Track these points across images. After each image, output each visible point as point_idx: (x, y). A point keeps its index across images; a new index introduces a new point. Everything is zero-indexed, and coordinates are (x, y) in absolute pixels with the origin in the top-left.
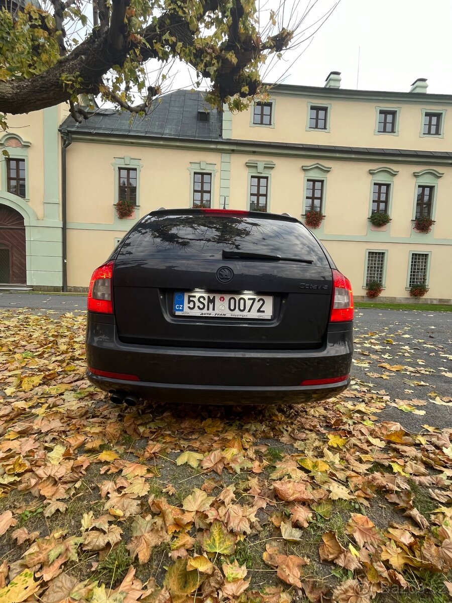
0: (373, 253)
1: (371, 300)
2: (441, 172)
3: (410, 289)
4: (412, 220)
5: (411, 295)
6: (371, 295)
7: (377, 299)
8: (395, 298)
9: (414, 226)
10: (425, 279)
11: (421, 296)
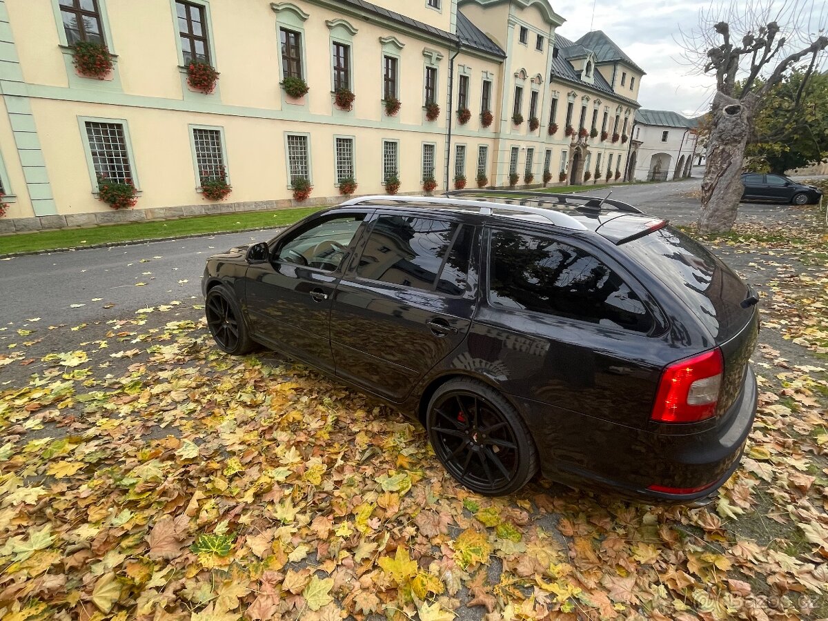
0: (293, 137)
1: (299, 203)
2: (355, 27)
3: (339, 185)
4: (332, 92)
5: (341, 193)
6: (300, 197)
7: (307, 201)
8: (325, 198)
9: (334, 100)
10: (351, 172)
11: (351, 193)
